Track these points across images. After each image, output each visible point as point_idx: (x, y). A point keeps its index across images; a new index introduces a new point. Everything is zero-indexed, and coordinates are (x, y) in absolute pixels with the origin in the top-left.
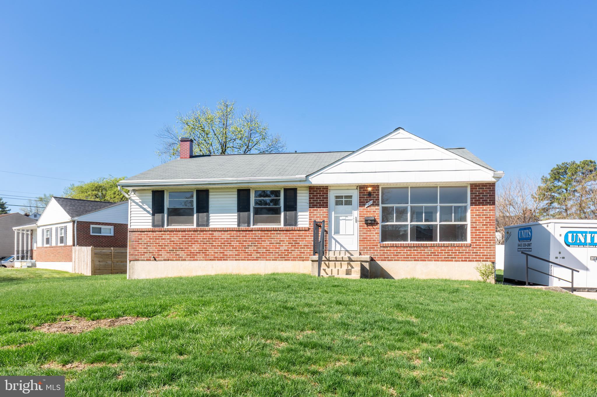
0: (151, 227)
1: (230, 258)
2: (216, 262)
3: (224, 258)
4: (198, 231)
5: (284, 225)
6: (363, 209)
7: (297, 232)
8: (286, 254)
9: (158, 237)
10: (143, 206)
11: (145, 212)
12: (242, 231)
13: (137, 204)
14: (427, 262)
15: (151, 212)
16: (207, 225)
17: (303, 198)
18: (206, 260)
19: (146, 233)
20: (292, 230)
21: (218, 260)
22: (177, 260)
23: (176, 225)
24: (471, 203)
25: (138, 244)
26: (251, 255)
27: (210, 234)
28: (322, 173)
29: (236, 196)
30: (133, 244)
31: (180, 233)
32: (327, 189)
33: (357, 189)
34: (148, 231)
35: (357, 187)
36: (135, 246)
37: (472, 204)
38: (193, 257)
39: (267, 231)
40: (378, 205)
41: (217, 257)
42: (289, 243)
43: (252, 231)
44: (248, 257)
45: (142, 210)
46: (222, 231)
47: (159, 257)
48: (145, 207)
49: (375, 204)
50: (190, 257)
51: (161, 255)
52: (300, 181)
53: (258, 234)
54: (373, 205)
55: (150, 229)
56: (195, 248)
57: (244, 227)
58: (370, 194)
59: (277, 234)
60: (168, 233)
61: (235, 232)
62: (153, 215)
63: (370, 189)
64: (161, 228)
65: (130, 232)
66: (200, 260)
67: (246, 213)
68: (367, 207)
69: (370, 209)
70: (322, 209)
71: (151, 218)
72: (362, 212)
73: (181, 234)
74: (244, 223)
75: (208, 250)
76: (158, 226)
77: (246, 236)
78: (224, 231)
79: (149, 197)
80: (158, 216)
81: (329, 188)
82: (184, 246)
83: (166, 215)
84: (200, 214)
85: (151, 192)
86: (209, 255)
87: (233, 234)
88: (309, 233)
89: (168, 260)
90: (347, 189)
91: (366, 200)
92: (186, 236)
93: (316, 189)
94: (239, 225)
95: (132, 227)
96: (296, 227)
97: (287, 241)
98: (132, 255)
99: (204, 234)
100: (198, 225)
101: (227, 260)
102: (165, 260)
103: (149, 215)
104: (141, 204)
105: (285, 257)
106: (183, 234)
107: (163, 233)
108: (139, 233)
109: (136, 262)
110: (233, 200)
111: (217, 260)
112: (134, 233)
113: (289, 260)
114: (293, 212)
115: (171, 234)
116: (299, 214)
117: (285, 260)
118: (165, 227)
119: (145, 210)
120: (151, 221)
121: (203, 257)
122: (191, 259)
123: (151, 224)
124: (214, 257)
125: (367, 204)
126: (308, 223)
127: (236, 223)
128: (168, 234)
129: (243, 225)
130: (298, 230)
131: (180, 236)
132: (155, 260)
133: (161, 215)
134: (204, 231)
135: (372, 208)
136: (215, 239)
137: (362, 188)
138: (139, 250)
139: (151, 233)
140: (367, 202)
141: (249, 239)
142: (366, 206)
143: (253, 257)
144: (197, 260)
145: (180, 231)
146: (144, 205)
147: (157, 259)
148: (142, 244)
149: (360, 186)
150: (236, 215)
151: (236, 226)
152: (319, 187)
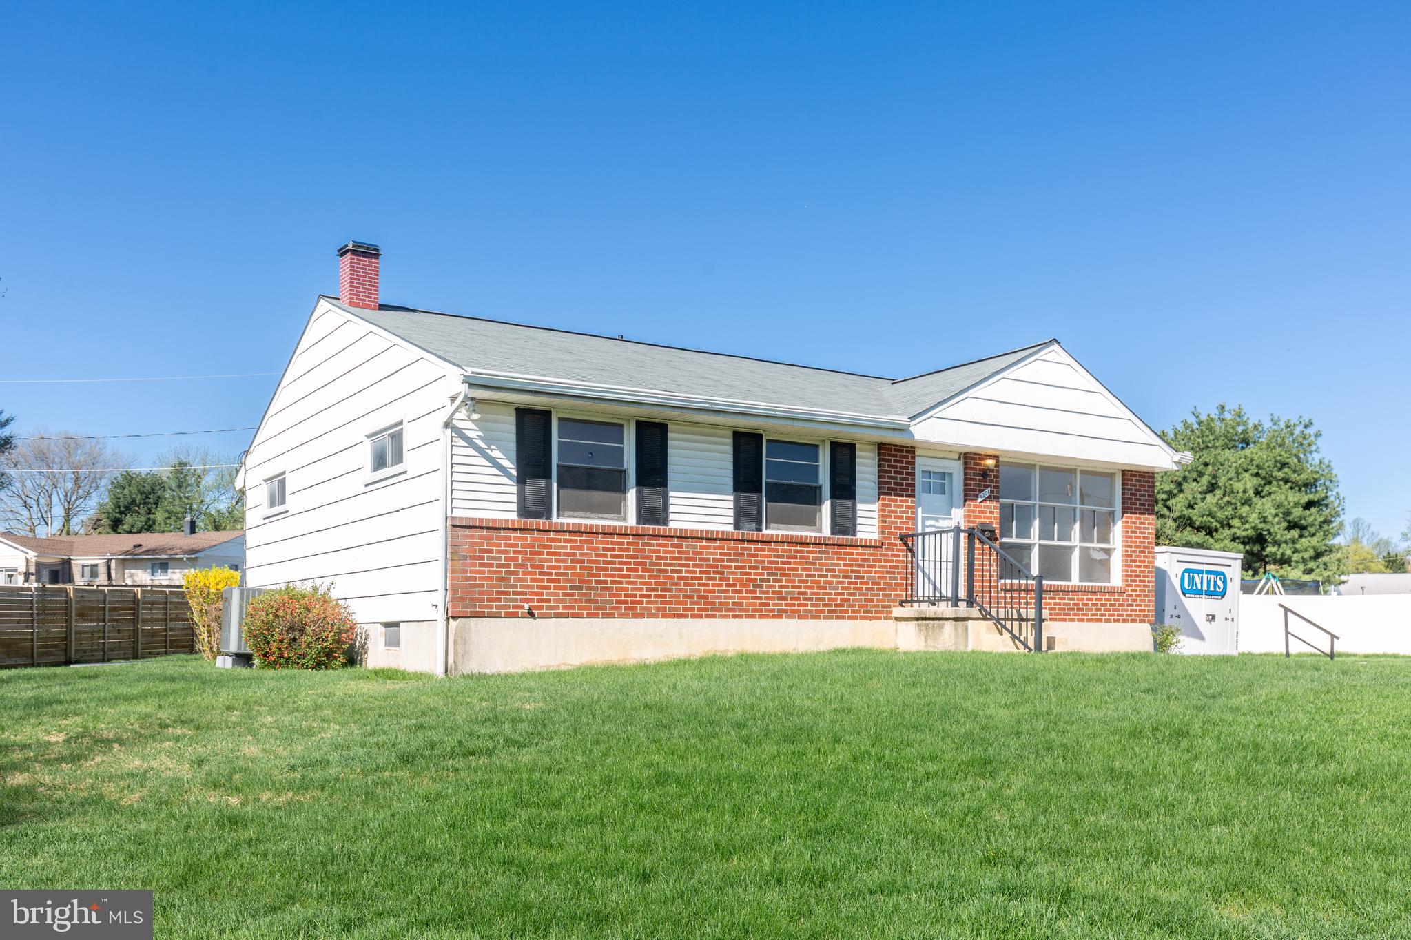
0: (514, 516)
1: (720, 610)
2: (689, 620)
3: (709, 611)
4: (644, 535)
5: (833, 533)
6: (975, 506)
7: (860, 550)
8: (839, 602)
9: (539, 546)
10: (489, 451)
11: (495, 471)
12: (748, 541)
13: (470, 442)
14: (1067, 623)
15: (514, 472)
16: (665, 522)
17: (866, 469)
18: (665, 616)
19: (502, 533)
20: (849, 546)
21: (694, 616)
22: (590, 616)
23: (576, 514)
24: (1123, 508)
25: (481, 565)
26: (767, 604)
27: (673, 546)
28: (931, 417)
29: (730, 449)
30: (464, 565)
31: (600, 538)
32: (914, 452)
33: (959, 458)
34: (509, 529)
35: (960, 454)
36: (472, 572)
37: (1125, 510)
38: (631, 607)
39: (801, 543)
40: (996, 499)
41: (693, 609)
42: (844, 577)
43: (769, 542)
44: (762, 611)
45: (483, 461)
46: (702, 538)
47: (541, 608)
48: (496, 454)
49: (994, 497)
50: (626, 609)
51: (548, 601)
52: (894, 429)
53: (783, 551)
54: (989, 498)
55: (513, 521)
56: (638, 583)
57: (748, 532)
58: (985, 473)
59: (820, 552)
60: (568, 536)
61: (732, 544)
62: (521, 480)
63: (990, 463)
64: (541, 523)
65: (457, 529)
66: (651, 616)
67: (754, 496)
68: (981, 502)
69: (985, 507)
70: (904, 498)
71: (514, 489)
72: (973, 511)
73: (602, 543)
74: (750, 522)
75: (670, 590)
76: (537, 515)
77: (756, 556)
78: (707, 539)
79: (508, 426)
80: (535, 486)
81: (918, 452)
82: (610, 576)
83: (555, 485)
84: (648, 490)
85: (514, 413)
86: (671, 603)
87: (729, 548)
88: (881, 555)
89: (567, 616)
90: (943, 458)
91: (980, 486)
92: (613, 549)
93: (895, 450)
94: (737, 526)
95: (457, 513)
96: (854, 538)
97: (840, 571)
98: (462, 599)
99: (659, 545)
100: (641, 518)
101: (713, 616)
102: (558, 616)
103: (505, 480)
104: (480, 443)
105: (835, 611)
106: (607, 543)
107: (552, 535)
108: (485, 532)
109: (472, 621)
110: (722, 458)
111: (691, 617)
112: (468, 531)
113: (844, 618)
114: (850, 502)
115: (575, 541)
116: (859, 506)
117: (838, 617)
118: (555, 519)
119: (494, 463)
120: (514, 498)
121: (658, 609)
122: (629, 614)
123: (514, 507)
124: (685, 609)
125: (981, 494)
126: (876, 529)
127: (731, 520)
128: (566, 541)
129: (747, 525)
130: (862, 547)
131: (598, 549)
132: (531, 614)
133: (543, 482)
134: (659, 536)
135: (988, 504)
136: (686, 559)
137: (969, 459)
138: (482, 586)
139: (519, 534)
140: (981, 491)
141: (764, 562)
142: (980, 500)
143: (773, 611)
144: (641, 616)
145: (597, 534)
146: (493, 447)
147: (536, 612)
148: (491, 565)
149: (965, 454)
150: (731, 498)
151: (731, 528)
152: (901, 446)
